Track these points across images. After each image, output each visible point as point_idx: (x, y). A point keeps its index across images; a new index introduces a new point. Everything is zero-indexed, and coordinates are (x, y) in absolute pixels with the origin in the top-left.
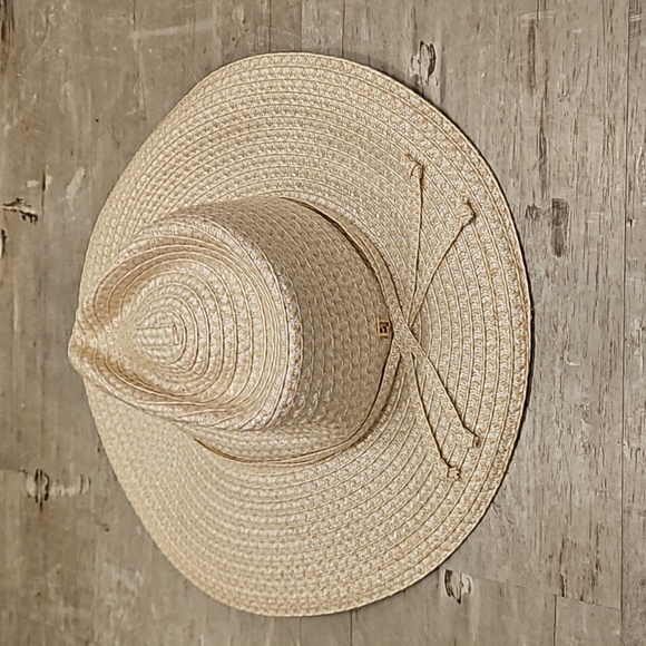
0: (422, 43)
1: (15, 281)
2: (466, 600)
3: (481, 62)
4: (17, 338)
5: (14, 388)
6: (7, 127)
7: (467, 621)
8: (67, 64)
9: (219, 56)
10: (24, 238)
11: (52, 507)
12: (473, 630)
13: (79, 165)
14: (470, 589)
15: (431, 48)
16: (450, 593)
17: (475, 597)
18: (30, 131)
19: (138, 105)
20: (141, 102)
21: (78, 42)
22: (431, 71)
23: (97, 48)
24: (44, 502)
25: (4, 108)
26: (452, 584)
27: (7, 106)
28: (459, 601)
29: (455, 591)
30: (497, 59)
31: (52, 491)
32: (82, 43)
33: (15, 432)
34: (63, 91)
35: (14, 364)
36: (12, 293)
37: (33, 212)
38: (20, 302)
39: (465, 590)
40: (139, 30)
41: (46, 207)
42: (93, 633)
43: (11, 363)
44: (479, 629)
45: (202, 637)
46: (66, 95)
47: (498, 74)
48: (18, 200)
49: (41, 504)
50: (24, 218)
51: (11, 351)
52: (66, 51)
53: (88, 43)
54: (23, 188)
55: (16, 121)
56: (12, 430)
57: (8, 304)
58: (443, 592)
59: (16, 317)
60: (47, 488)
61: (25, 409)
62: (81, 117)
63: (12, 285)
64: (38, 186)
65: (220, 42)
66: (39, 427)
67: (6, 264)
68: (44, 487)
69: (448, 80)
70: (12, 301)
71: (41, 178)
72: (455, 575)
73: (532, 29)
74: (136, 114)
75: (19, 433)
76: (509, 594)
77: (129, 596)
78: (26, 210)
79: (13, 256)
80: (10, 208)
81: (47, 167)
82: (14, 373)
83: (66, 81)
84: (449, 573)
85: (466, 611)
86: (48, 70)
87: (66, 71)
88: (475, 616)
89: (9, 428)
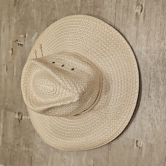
0: (139, 4)
1: (15, 62)
2: (141, 148)
3: (156, 10)
4: (15, 77)
5: (13, 90)
6: (15, 20)
7: (141, 153)
8: (34, 4)
9: (80, 4)
10: (18, 50)
11: (23, 122)
12: (143, 155)
13: (36, 31)
14: (143, 145)
15: (142, 5)
16: (137, 146)
17: (144, 147)
18: (22, 22)
19: (55, 16)
20: (56, 16)
22: (141, 11)
23: (43, 0)
24: (20, 120)
25: (14, 15)
26: (138, 144)
27: (15, 15)
28: (140, 148)
29: (138, 146)
30: (160, 9)
31: (23, 118)
33: (13, 102)
34: (32, 12)
35: (14, 84)
36: (14, 65)
37: (21, 44)
38: (16, 67)
39: (141, 145)
41: (25, 42)
42: (33, 154)
43: (13, 84)
44: (145, 155)
45: (65, 156)
46: (33, 13)
47: (160, 13)
48: (17, 40)
49: (20, 121)
50: (19, 45)
51: (13, 80)
52: (34, 1)
54: (19, 37)
55: (18, 19)
56: (12, 101)
57: (13, 68)
58: (135, 146)
59: (15, 71)
60: (22, 117)
61: (16, 96)
62: (37, 19)
63: (14, 63)
64: (23, 37)
65: (80, 1)
66: (20, 101)
67: (13, 57)
68: (21, 116)
69: (146, 14)
70: (14, 67)
71: (24, 35)
72: (139, 142)
74: (54, 19)
75: (14, 102)
76: (154, 147)
77: (44, 145)
78: (20, 43)
79: (15, 55)
80: (14, 42)
81: (27, 32)
82: (13, 86)
83: (33, 9)
84: (137, 141)
85: (141, 151)
86: (28, 6)
87: (34, 6)
88: (144, 152)
89: (11, 101)
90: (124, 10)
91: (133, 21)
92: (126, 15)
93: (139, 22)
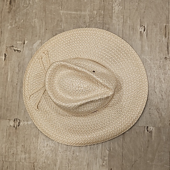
0: (142, 26)
3: (155, 31)
5: (6, 97)
6: (10, 27)
7: (151, 136)
8: (36, 14)
9: (89, 20)
11: (20, 128)
12: (153, 137)
13: (39, 39)
14: (152, 129)
15: (144, 27)
16: (148, 131)
17: (153, 131)
18: (19, 29)
19: (62, 27)
20: (63, 27)
21: (41, 10)
22: (144, 31)
23: (48, 12)
24: (17, 127)
25: (9, 22)
26: (148, 129)
27: (10, 22)
28: (150, 132)
29: (149, 130)
30: (159, 31)
31: (21, 124)
32: (42, 10)
33: (6, 109)
35: (7, 90)
37: (19, 50)
38: (10, 73)
39: (151, 130)
40: (63, 11)
41: (24, 48)
44: (154, 137)
45: (77, 153)
46: (35, 22)
47: (159, 33)
48: (13, 46)
50: (15, 51)
52: (36, 11)
53: (45, 11)
54: (15, 43)
55: (13, 26)
58: (146, 131)
59: (9, 77)
61: (11, 102)
62: (40, 28)
63: (8, 68)
64: (22, 44)
65: (89, 17)
66: (17, 107)
67: (6, 63)
68: (18, 123)
69: (148, 33)
71: (23, 41)
72: (149, 127)
73: (166, 27)
74: (60, 29)
75: (8, 109)
76: (161, 129)
78: (16, 49)
79: (9, 61)
80: (9, 48)
81: (26, 39)
82: (7, 92)
83: (35, 18)
84: (147, 127)
85: (151, 134)
86: (29, 15)
87: (35, 16)
88: (153, 134)
89: (3, 108)
90: (130, 28)
91: (138, 37)
92: (132, 33)
93: (143, 38)
